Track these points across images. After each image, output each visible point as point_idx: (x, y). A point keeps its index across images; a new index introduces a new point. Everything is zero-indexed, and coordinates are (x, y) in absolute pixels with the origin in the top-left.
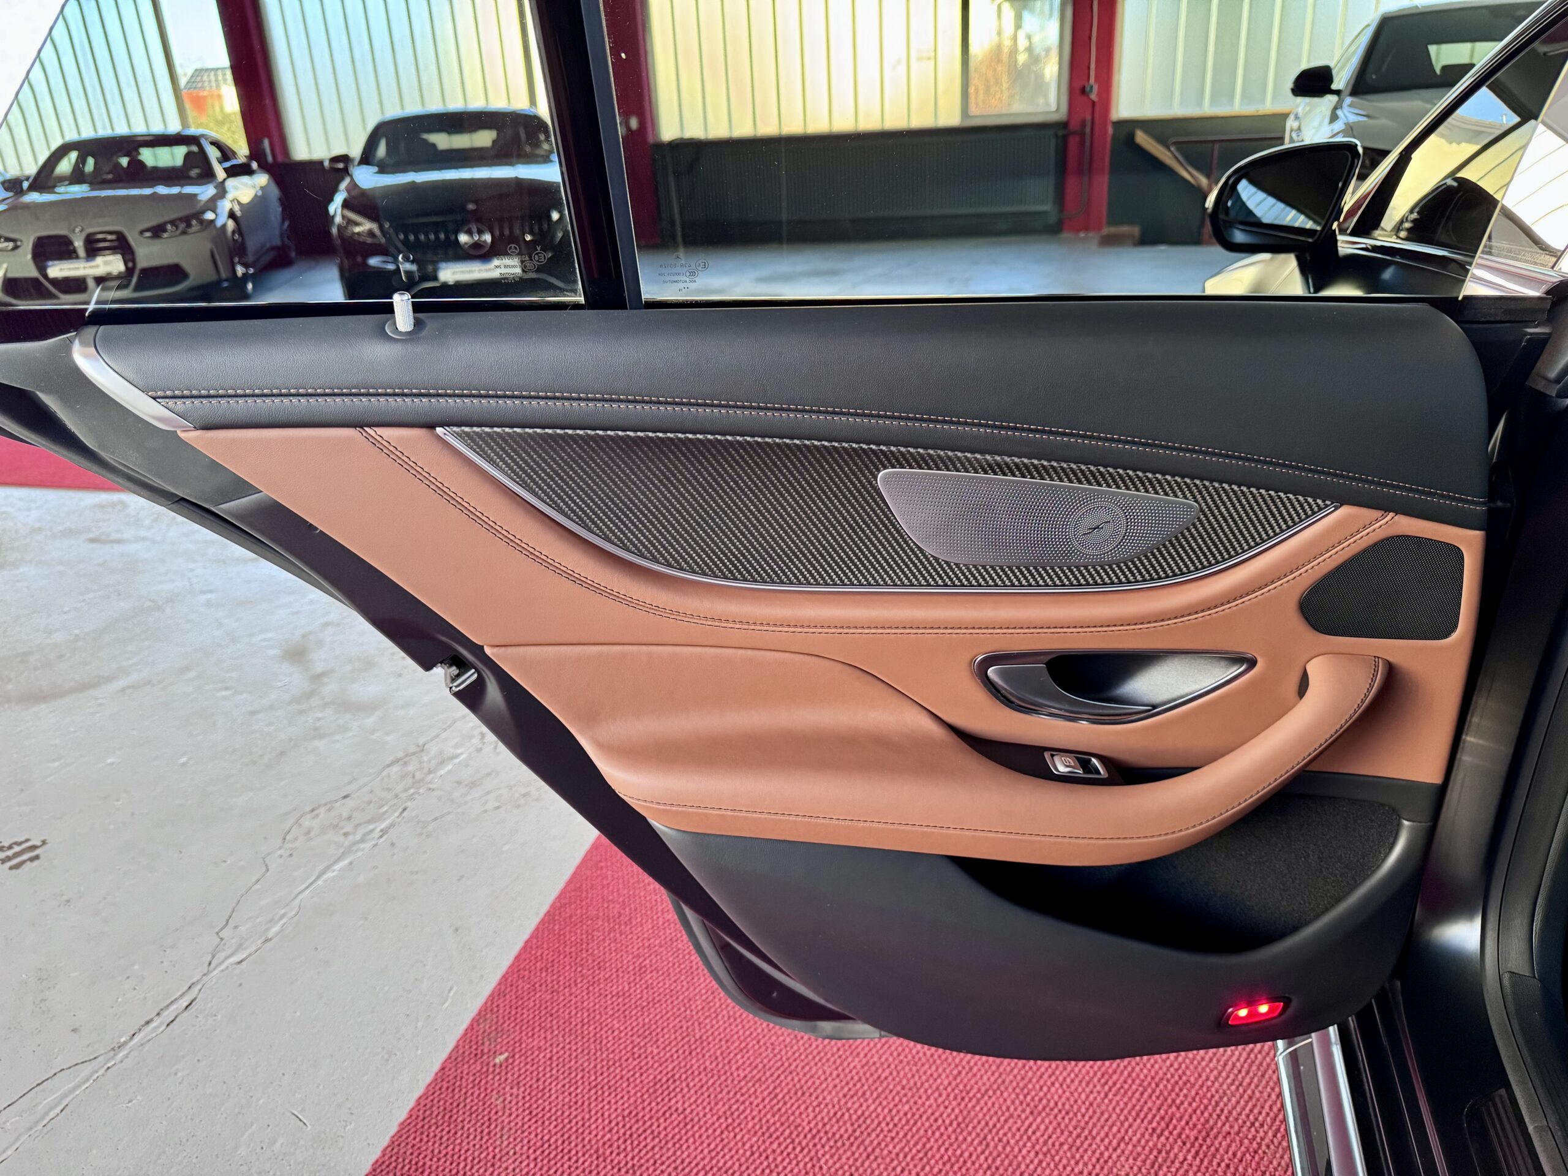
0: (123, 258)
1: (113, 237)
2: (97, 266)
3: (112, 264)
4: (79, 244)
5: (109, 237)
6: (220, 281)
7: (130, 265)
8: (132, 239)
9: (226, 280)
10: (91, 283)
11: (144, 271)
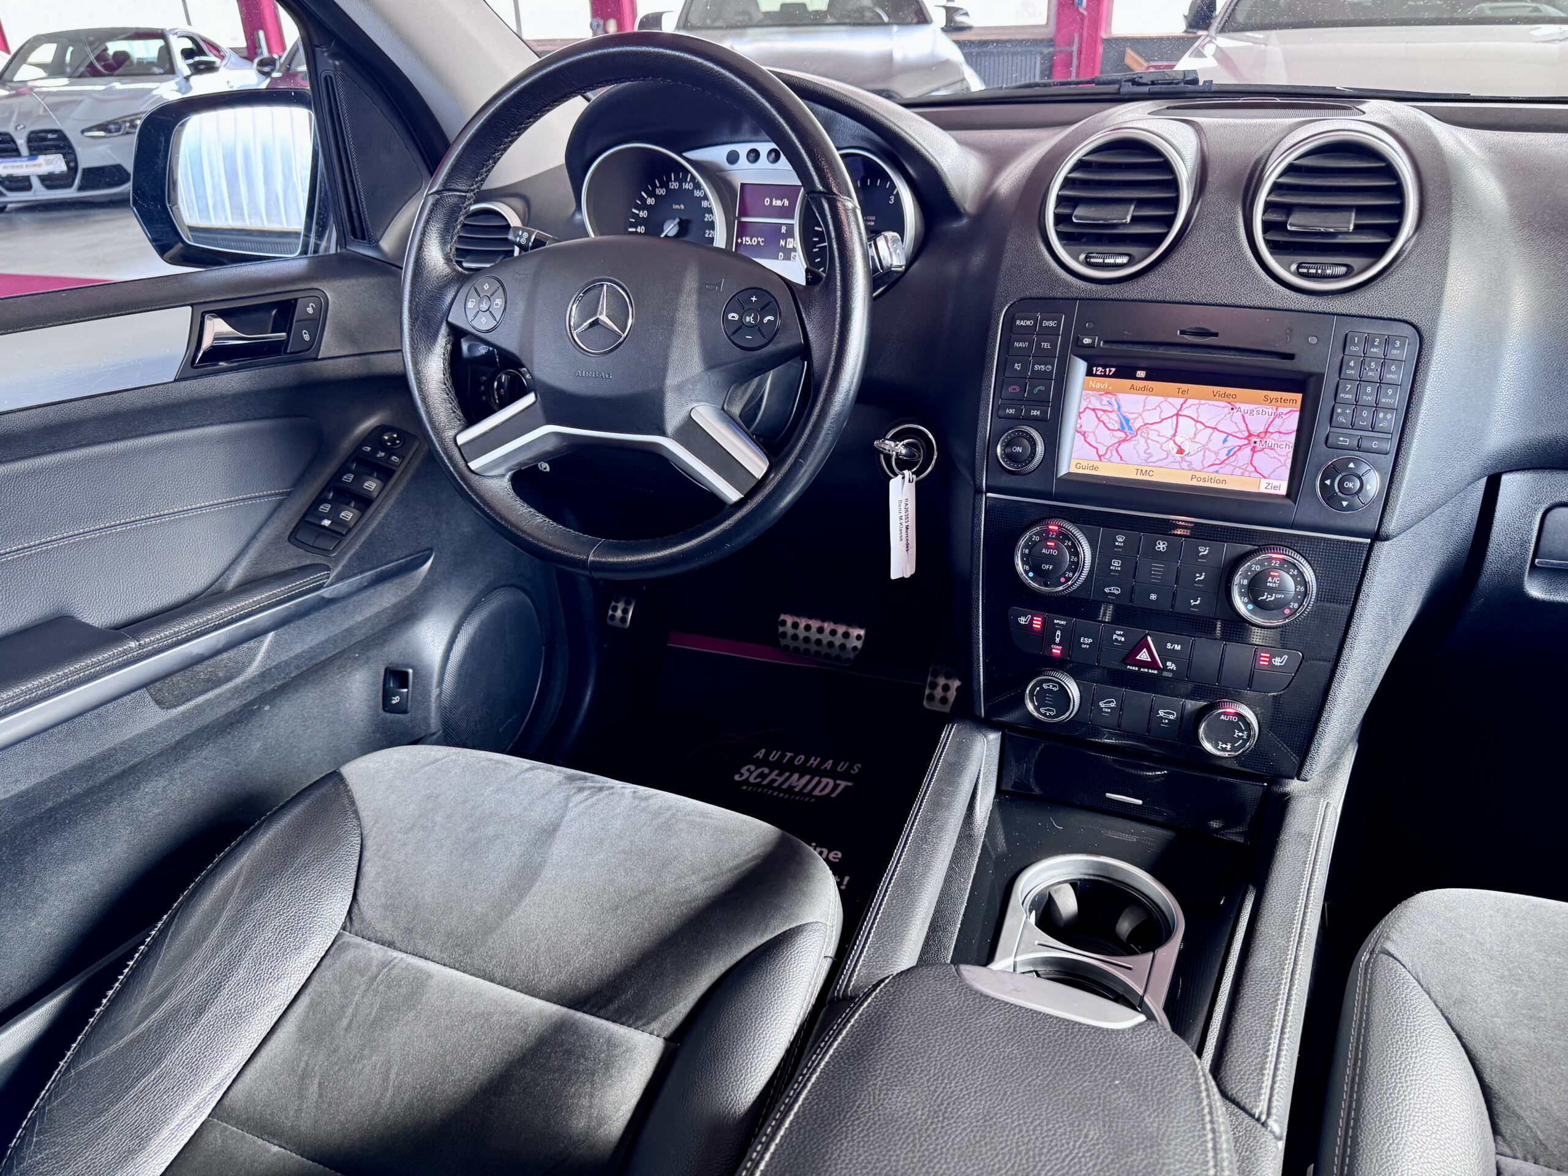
0: (64, 157)
1: (55, 136)
2: (40, 165)
3: (55, 163)
4: (21, 142)
5: (50, 136)
7: (72, 164)
8: (73, 137)
10: (36, 183)
11: (88, 172)
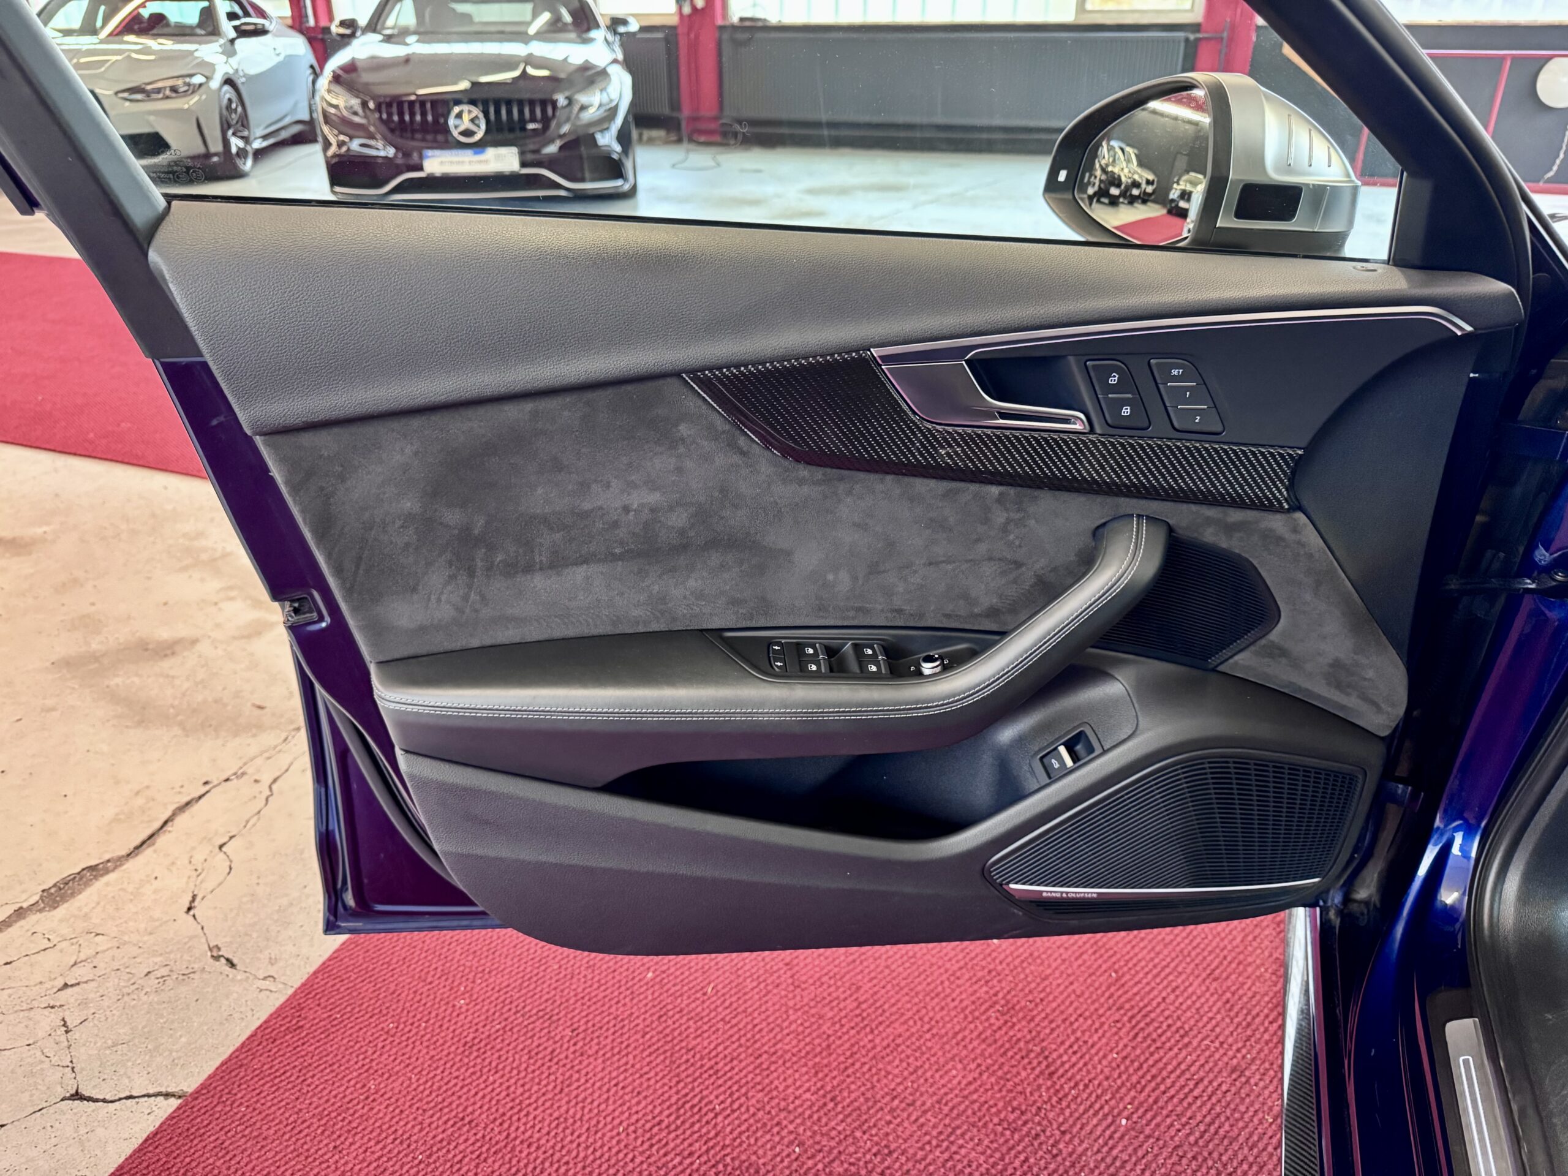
6: (208, 155)
9: (216, 154)
